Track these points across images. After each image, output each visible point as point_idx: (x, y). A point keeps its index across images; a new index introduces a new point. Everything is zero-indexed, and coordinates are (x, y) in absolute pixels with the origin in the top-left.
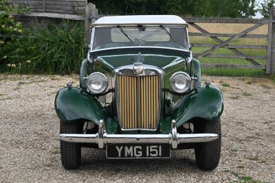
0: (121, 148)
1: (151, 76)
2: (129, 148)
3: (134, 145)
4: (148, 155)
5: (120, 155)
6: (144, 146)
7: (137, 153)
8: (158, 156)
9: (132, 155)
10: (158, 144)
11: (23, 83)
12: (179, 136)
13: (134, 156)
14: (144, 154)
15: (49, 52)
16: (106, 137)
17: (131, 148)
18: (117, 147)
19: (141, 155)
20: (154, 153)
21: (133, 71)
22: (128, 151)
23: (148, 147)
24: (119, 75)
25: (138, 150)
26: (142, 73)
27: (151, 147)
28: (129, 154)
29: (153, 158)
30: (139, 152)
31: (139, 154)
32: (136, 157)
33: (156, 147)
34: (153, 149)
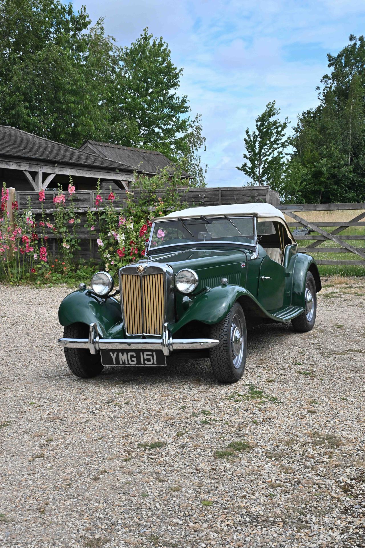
0: (115, 354)
2: (123, 355)
3: (128, 351)
4: (142, 363)
5: (114, 363)
6: (138, 352)
7: (132, 361)
8: (153, 364)
9: (127, 362)
10: (152, 351)
12: (171, 341)
13: (129, 364)
14: (139, 362)
16: (98, 342)
17: (125, 354)
18: (111, 353)
19: (135, 362)
20: (149, 360)
22: (123, 358)
23: (141, 354)
25: (132, 356)
27: (145, 353)
28: (124, 361)
29: (148, 366)
30: (133, 359)
31: (134, 361)
32: (131, 365)
33: (150, 353)
34: (147, 355)
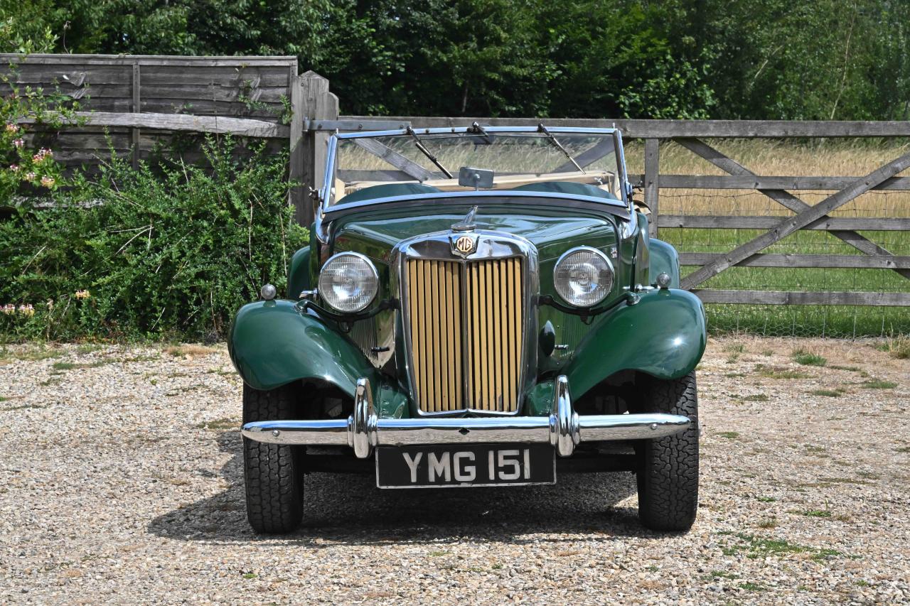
0: (419, 457)
1: (499, 261)
2: (439, 459)
3: (453, 448)
4: (492, 477)
5: (414, 479)
6: (482, 450)
7: (463, 473)
8: (521, 479)
9: (448, 478)
10: (520, 446)
11: (69, 367)
12: (578, 420)
13: (453, 481)
14: (482, 475)
15: (159, 258)
16: (375, 429)
17: (446, 456)
18: (406, 457)
19: (473, 476)
20: (510, 470)
21: (448, 247)
22: (439, 466)
23: (491, 455)
24: (410, 259)
25: (464, 462)
26: (474, 250)
27: (502, 453)
28: (440, 475)
29: (506, 485)
30: (467, 469)
31: (468, 474)
32: (459, 483)
33: (515, 453)
34: (506, 458)
